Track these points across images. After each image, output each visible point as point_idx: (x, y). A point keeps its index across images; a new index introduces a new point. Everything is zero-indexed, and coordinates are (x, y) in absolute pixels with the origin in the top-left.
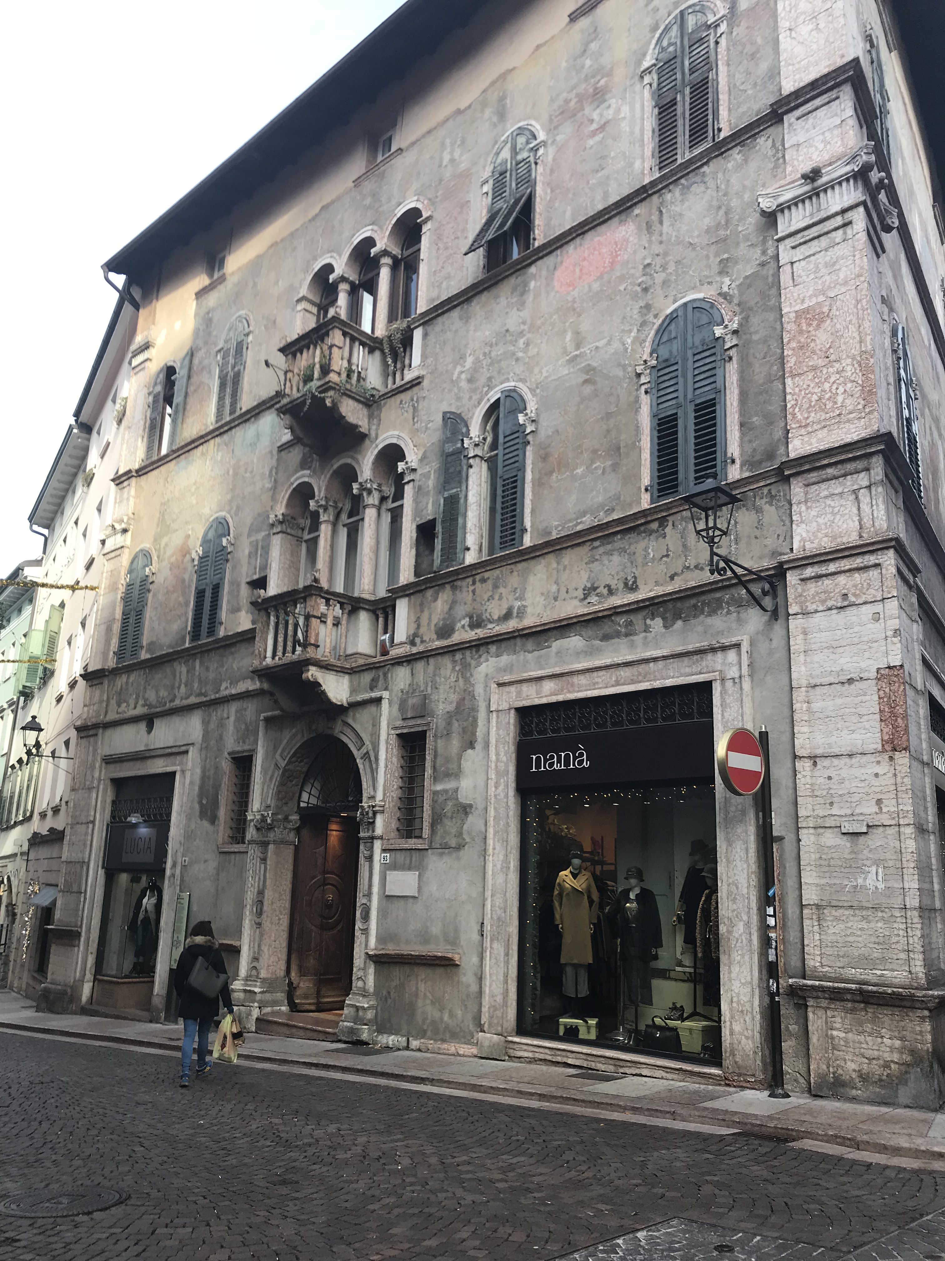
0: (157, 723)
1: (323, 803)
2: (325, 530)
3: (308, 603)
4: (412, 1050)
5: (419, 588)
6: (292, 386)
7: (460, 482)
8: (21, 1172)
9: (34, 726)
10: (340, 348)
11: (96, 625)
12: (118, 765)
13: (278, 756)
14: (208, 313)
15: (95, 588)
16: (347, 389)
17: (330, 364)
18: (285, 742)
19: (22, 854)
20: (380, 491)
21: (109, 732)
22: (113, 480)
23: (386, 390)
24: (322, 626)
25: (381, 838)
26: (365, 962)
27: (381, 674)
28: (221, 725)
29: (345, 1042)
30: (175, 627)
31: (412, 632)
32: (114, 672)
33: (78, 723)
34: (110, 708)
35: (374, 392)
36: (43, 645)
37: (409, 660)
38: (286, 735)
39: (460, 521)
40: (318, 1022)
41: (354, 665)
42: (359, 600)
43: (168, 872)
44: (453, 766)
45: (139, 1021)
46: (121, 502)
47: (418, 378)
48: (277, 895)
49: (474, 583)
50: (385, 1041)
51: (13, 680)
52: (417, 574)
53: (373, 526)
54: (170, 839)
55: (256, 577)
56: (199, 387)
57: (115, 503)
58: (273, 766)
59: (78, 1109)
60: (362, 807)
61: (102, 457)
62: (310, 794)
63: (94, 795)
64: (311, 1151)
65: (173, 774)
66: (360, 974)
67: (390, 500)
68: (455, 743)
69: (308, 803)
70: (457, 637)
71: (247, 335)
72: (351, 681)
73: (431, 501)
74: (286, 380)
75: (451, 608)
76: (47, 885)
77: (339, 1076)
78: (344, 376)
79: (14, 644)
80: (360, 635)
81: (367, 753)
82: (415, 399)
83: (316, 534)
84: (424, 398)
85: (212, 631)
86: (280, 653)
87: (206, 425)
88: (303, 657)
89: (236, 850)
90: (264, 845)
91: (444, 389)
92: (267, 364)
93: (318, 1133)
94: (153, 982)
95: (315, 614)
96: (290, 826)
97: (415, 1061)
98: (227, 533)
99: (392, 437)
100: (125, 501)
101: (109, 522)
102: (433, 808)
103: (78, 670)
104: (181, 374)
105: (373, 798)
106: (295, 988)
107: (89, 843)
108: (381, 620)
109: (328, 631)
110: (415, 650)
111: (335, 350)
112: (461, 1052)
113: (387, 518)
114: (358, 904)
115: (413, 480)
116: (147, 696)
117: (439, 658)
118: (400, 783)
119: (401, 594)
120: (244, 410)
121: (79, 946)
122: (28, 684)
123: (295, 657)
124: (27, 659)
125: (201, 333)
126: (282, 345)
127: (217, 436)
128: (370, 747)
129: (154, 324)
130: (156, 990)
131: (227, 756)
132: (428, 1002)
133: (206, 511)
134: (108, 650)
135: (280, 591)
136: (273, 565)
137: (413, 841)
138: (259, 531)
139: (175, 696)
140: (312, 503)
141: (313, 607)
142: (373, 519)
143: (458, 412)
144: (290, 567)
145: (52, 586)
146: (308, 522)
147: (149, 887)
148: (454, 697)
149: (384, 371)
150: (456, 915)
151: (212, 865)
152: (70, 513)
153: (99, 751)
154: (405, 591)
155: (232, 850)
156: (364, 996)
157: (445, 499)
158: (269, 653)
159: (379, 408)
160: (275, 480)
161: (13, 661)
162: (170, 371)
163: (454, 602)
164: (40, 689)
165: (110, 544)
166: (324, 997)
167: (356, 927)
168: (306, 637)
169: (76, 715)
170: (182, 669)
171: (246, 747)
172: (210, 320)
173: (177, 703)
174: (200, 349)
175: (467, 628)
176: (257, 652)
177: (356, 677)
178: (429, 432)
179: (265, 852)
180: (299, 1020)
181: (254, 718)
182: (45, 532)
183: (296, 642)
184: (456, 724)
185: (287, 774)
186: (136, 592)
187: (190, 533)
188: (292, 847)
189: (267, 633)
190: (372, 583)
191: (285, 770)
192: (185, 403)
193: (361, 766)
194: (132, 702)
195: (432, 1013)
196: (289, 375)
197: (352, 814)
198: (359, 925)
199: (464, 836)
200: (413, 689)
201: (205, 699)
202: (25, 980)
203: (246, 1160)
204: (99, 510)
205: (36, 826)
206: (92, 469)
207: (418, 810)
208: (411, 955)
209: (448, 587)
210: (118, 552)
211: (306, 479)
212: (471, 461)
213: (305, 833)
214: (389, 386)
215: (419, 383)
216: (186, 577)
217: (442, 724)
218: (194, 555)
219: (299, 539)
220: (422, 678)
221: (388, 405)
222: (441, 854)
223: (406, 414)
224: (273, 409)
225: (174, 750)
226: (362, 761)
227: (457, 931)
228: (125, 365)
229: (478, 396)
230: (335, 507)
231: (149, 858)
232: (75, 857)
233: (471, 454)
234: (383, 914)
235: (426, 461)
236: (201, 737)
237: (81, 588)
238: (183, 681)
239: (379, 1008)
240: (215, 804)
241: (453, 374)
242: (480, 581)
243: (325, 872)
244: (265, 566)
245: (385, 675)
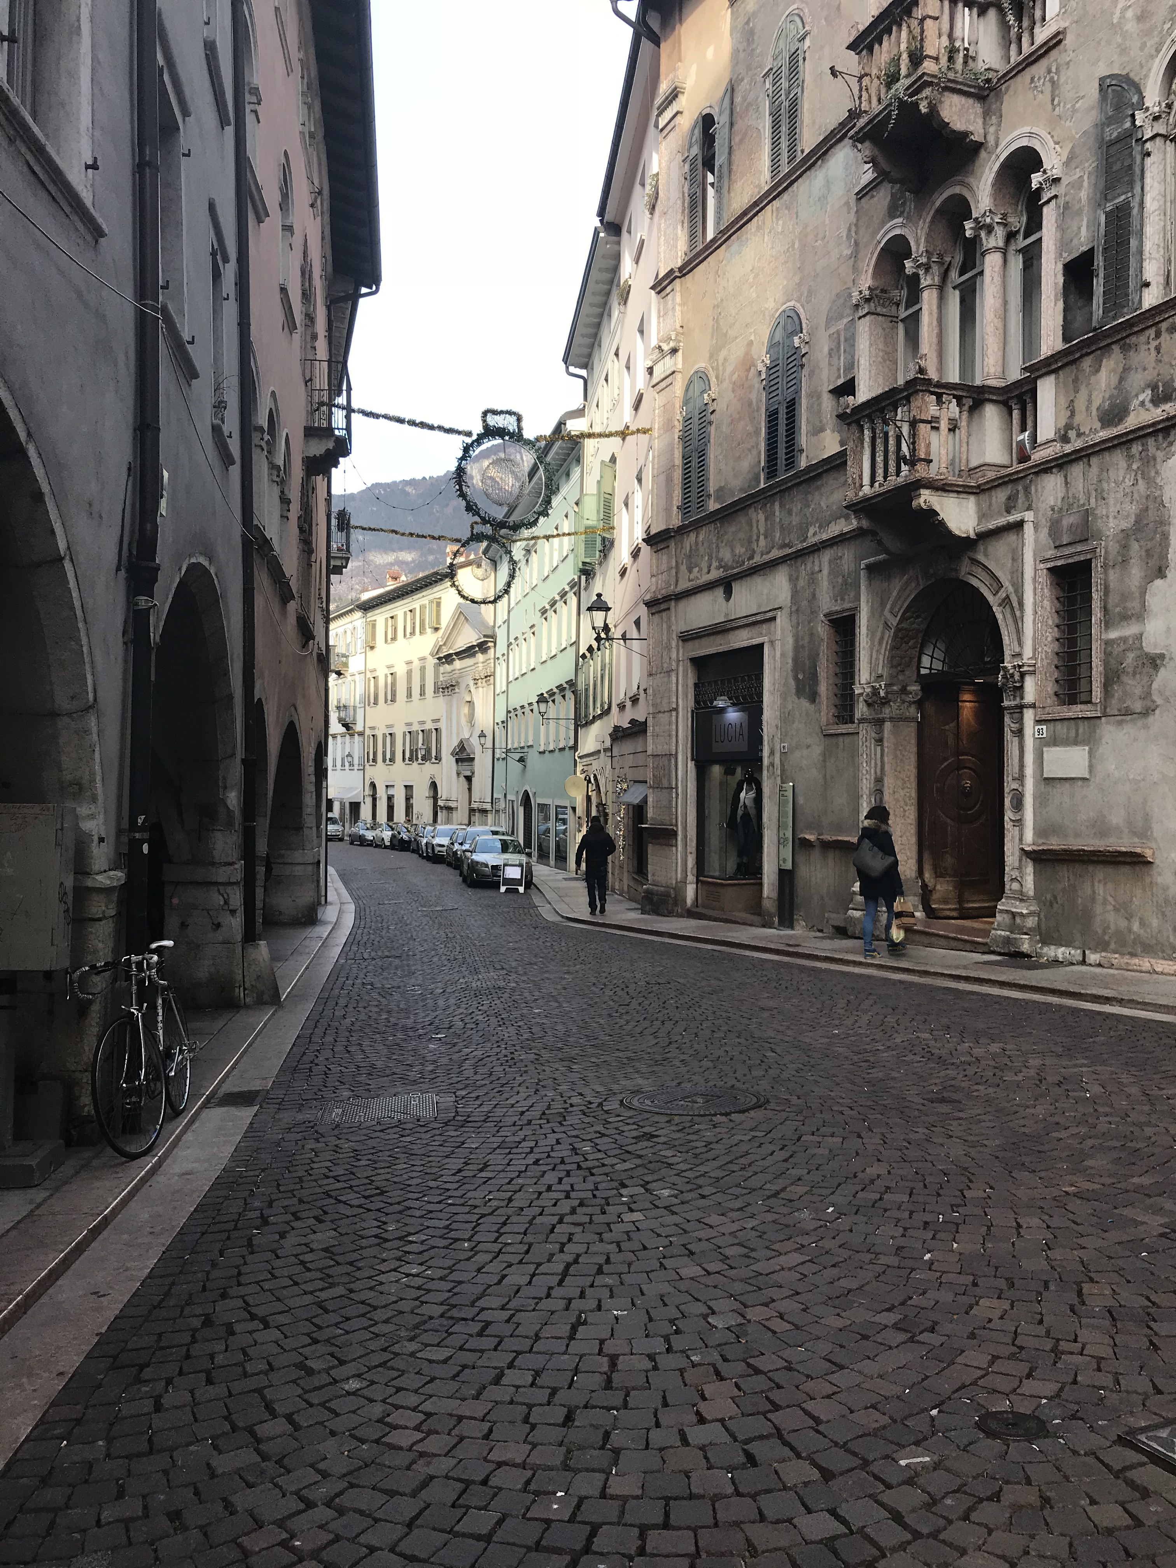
0: (736, 587)
1: (950, 667)
2: (928, 299)
3: (912, 404)
4: (1090, 965)
5: (1071, 358)
6: (870, 96)
7: (1131, 183)
8: (650, 1070)
9: (600, 605)
10: (936, 18)
11: (653, 477)
12: (697, 642)
13: (887, 613)
14: (747, 23)
15: (648, 430)
16: (950, 81)
17: (922, 47)
18: (895, 593)
19: (605, 750)
20: (1005, 225)
21: (682, 604)
22: (653, 288)
23: (1008, 67)
24: (934, 436)
25: (1033, 706)
26: (1020, 860)
27: (1020, 488)
28: (813, 580)
29: (1000, 954)
30: (746, 465)
31: (1062, 423)
32: (682, 531)
33: (648, 597)
34: (680, 576)
35: (991, 75)
36: (598, 512)
37: (1061, 463)
38: (896, 585)
39: (1133, 243)
40: (962, 930)
41: (981, 481)
42: (983, 389)
43: (766, 761)
44: (1133, 605)
45: (751, 925)
46: (665, 314)
47: (1058, 33)
48: (899, 783)
49: (1158, 335)
50: (1053, 954)
51: (571, 557)
52: (1066, 338)
53: (998, 280)
54: (764, 723)
55: (840, 381)
56: (745, 134)
57: (659, 317)
58: (881, 626)
59: (700, 1011)
60: (1005, 667)
61: (637, 263)
62: (932, 657)
63: (674, 679)
64: (971, 1071)
65: (761, 645)
66: (1015, 874)
67: (1020, 237)
68: (1136, 572)
69: (931, 669)
70: (1132, 422)
71: (802, 39)
72: (978, 504)
73: (1085, 223)
74: (861, 90)
75: (1121, 379)
76: (635, 782)
77: (995, 991)
78: (944, 60)
79: (566, 516)
80: (987, 438)
81: (1008, 597)
82: (1054, 70)
83: (916, 307)
84: (1068, 63)
85: (791, 462)
86: (880, 478)
87: (759, 186)
88: (912, 479)
89: (844, 731)
90: (879, 723)
91: (1099, 43)
92: (834, 72)
93: (978, 1051)
94: (761, 885)
95: (923, 417)
96: (910, 698)
97: (1094, 977)
98: (798, 329)
99: (1020, 137)
100: (670, 312)
101: (654, 342)
102: (1106, 663)
103: (639, 535)
104: (721, 120)
105: (1019, 655)
106: (931, 891)
107: (674, 733)
108: (1016, 414)
109: (943, 439)
110: (1068, 449)
111: (929, 23)
112: (1159, 969)
113: (1017, 263)
114: (1006, 790)
115: (1056, 197)
116: (720, 555)
117: (1107, 455)
118: (1056, 633)
119: (1044, 370)
120: (806, 152)
121: (676, 846)
122: (588, 560)
123: (900, 480)
124: (582, 530)
125: (742, 55)
126: (851, 39)
127: (774, 198)
128: (1011, 589)
129: (680, 60)
130: (766, 892)
131: (823, 618)
132: (1110, 908)
133: (770, 305)
134: (671, 505)
135: (874, 394)
136: (862, 361)
137: (1080, 707)
138: (840, 317)
139: (754, 552)
140: (908, 264)
141: (920, 408)
142: (997, 269)
143: (1124, 73)
144: (884, 361)
145: (600, 435)
146: (904, 293)
147: (746, 780)
148: (1132, 509)
149: (1003, 37)
150: (1145, 801)
151: (817, 750)
152: (608, 344)
153: (674, 627)
154: (1050, 365)
155: (839, 731)
156: (1021, 900)
157: (1108, 215)
158: (866, 480)
159: (999, 97)
160: (855, 242)
161: (569, 534)
162: (707, 121)
163: (1126, 370)
164: (600, 564)
165: (659, 372)
166: (968, 902)
167: (1006, 818)
168: (913, 450)
169: (644, 588)
170: (758, 517)
171: (847, 605)
172: (752, 32)
173: (758, 559)
174: (742, 80)
175: (1149, 405)
176: (850, 481)
177: (984, 497)
178: (1078, 115)
179: (880, 731)
180: (938, 928)
181: (852, 567)
182: (583, 372)
183: (900, 459)
184: (1135, 546)
185: (900, 635)
186: (695, 427)
187: (752, 338)
188: (914, 725)
189: (862, 453)
190: (1000, 362)
191: (898, 630)
192: (730, 163)
193: (999, 616)
194: (704, 565)
195: (1115, 921)
196: (866, 81)
197: (990, 679)
198: (1009, 815)
199: (1155, 698)
200: (1068, 503)
201: (790, 551)
202: (626, 882)
203: (895, 1074)
204: (641, 332)
205: (617, 719)
206: (626, 281)
207: (1084, 668)
208: (1084, 850)
209: (1116, 348)
210: (668, 381)
211: (898, 232)
212: (1148, 145)
213: (930, 708)
214: (1012, 60)
215: (1060, 41)
216: (753, 396)
217: (1114, 547)
218: (761, 367)
219: (894, 319)
220: (1081, 485)
221: (1011, 92)
222: (1120, 723)
223: (1040, 96)
224: (846, 140)
225: (759, 618)
226: (1000, 609)
227: (1147, 818)
228: (651, 129)
229: (1156, 39)
230: (941, 263)
231: (742, 746)
232: (660, 750)
233: (1148, 134)
234: (1041, 801)
235: (1073, 165)
236: (789, 598)
237: (633, 433)
238: (762, 531)
239: (1042, 916)
240: (814, 677)
241: (1113, 14)
242: (1167, 329)
243: (958, 753)
244: (851, 365)
245: (1027, 489)
